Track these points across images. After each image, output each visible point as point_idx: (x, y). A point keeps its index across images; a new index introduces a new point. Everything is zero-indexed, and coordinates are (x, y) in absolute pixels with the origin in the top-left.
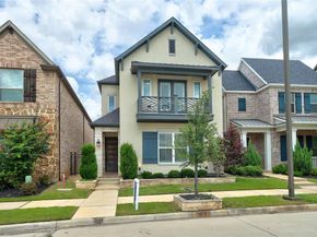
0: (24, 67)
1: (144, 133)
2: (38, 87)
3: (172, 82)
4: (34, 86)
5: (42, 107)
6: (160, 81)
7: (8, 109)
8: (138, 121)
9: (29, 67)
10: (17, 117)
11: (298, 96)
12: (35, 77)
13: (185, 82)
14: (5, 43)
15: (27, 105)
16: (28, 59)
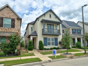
0: (11, 18)
1: (44, 38)
2: (15, 24)
3: (50, 25)
4: (14, 23)
5: (17, 30)
6: (47, 24)
7: (6, 30)
8: (43, 35)
9: (13, 18)
10: (9, 32)
11: (76, 30)
12: (14, 21)
13: (53, 25)
14: (6, 10)
15: (12, 29)
16: (13, 16)
